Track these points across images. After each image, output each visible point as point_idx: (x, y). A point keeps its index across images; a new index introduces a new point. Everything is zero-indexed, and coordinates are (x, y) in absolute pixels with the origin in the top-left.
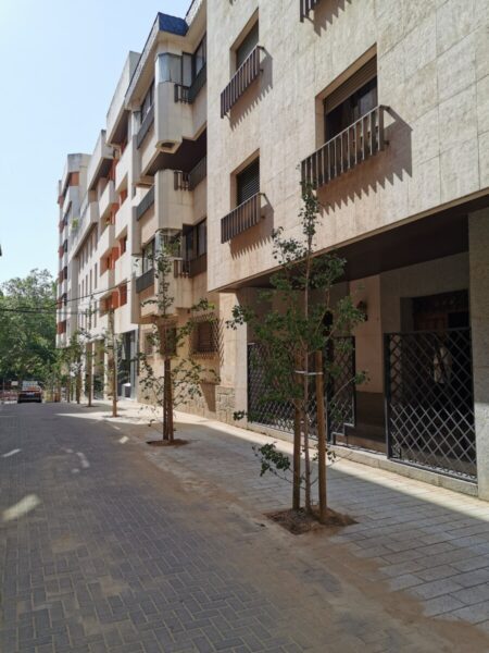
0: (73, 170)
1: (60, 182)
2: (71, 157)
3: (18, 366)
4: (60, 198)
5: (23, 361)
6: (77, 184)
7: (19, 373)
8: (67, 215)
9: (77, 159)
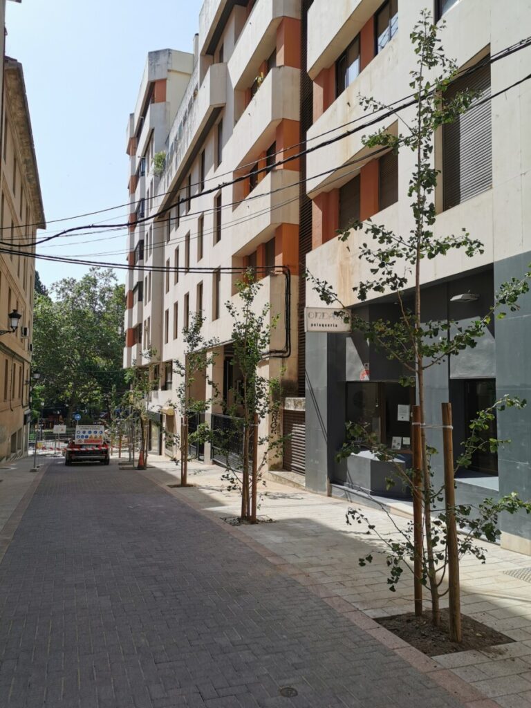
0: (157, 78)
1: (132, 115)
2: (154, 56)
3: (68, 393)
4: (131, 139)
5: (75, 387)
6: (163, 99)
7: (69, 402)
8: (143, 160)
9: (163, 59)
